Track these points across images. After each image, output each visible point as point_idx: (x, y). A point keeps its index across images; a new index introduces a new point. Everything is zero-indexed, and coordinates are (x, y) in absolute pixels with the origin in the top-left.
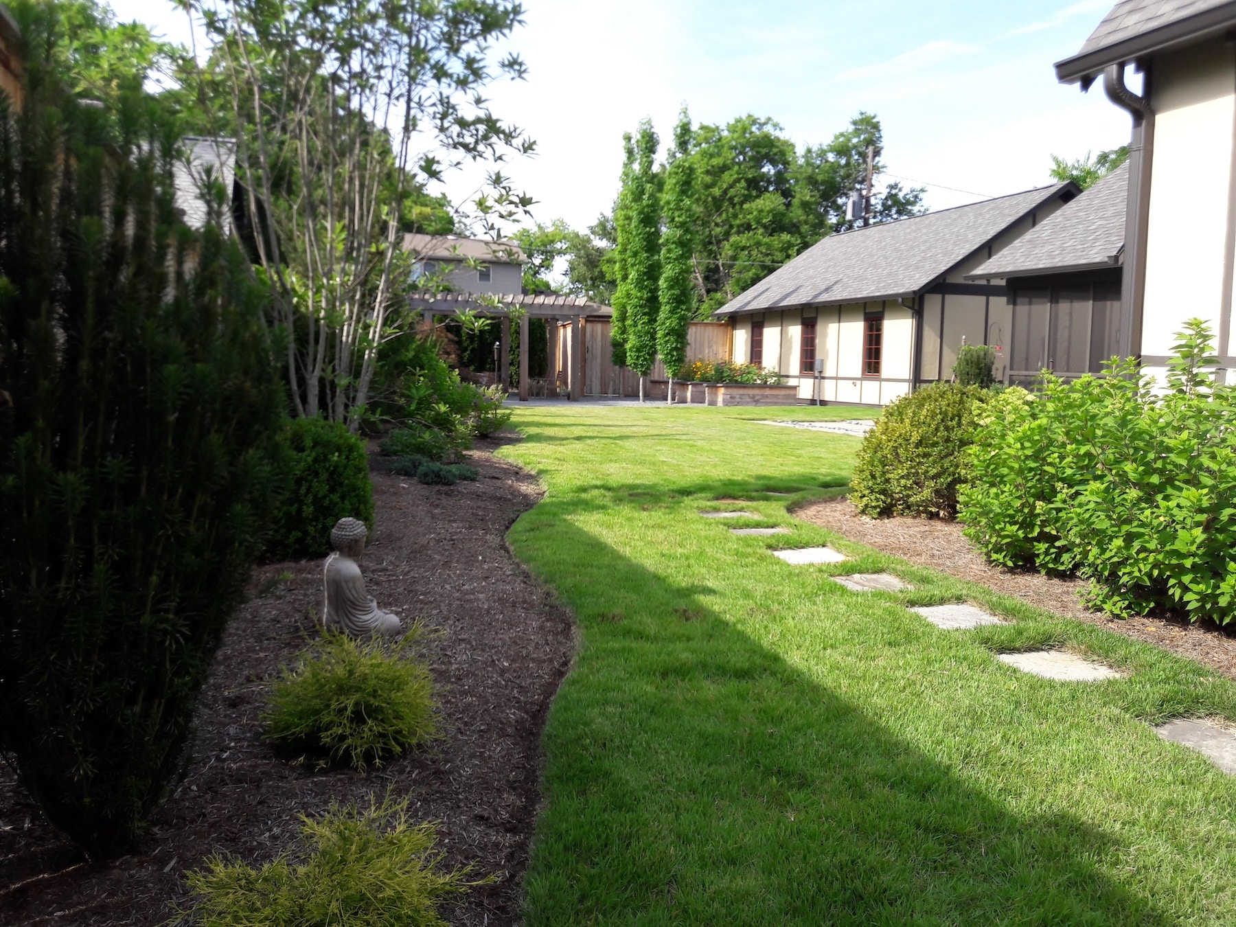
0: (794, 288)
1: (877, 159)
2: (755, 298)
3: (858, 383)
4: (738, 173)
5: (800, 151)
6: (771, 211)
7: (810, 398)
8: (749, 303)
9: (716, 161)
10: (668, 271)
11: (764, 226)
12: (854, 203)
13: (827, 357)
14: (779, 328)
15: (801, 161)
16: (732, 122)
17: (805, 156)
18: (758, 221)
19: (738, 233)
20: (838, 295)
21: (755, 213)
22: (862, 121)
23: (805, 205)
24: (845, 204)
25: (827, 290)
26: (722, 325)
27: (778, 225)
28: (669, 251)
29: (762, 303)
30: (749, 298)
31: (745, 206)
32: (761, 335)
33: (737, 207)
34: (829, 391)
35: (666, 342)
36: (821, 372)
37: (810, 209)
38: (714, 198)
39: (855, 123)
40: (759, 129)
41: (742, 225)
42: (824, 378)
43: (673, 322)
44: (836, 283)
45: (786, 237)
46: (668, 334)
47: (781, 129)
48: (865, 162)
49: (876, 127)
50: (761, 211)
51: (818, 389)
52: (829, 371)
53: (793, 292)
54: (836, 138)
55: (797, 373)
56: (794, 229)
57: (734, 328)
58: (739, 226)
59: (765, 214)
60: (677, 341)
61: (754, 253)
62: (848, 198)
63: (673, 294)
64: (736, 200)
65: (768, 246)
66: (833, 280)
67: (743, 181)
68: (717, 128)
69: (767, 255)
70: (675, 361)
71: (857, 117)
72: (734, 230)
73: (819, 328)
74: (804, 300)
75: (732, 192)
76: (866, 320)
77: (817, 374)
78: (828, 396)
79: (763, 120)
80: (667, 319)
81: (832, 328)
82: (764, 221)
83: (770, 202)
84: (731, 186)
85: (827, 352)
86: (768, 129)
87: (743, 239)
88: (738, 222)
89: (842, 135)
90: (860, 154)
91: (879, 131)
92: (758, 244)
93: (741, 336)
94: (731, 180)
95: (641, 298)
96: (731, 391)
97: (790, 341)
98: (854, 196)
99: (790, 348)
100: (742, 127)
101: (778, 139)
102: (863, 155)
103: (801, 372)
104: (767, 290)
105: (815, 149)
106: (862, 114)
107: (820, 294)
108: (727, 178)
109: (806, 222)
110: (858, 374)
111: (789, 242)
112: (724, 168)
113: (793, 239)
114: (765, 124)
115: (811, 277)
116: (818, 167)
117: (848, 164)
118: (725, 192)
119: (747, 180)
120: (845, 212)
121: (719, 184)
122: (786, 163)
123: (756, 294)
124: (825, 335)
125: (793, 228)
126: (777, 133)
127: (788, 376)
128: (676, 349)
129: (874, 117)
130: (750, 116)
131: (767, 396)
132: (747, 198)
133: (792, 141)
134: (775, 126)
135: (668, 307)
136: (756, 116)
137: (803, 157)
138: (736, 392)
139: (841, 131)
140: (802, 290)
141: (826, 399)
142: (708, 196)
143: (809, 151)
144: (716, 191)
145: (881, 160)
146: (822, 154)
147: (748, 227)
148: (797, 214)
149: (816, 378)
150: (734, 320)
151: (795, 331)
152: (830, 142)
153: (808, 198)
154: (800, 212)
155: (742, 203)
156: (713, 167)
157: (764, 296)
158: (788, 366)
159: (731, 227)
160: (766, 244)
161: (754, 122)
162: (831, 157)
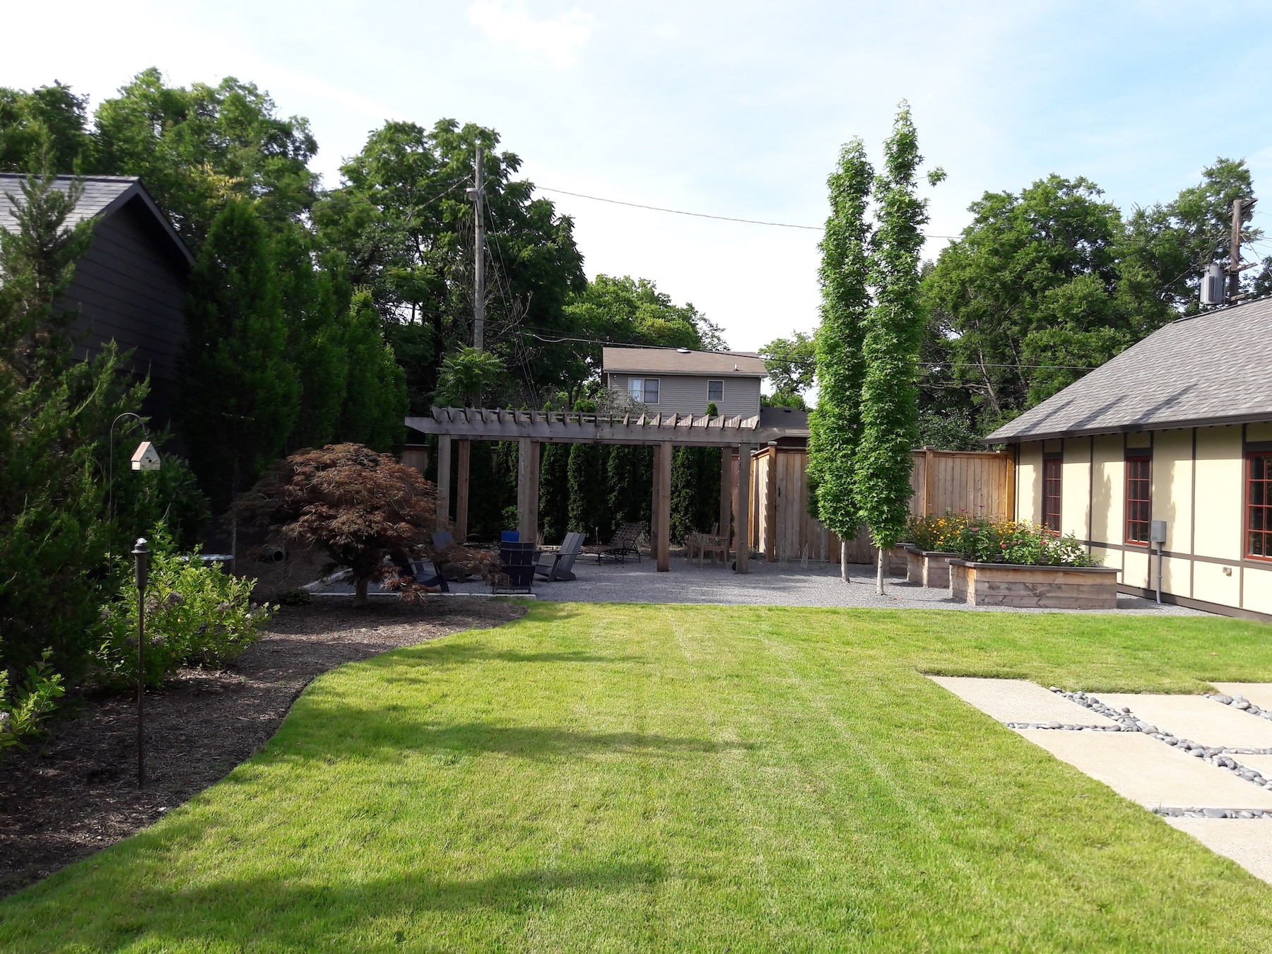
0: (1112, 399)
1: (1246, 224)
2: (1048, 416)
3: (1236, 570)
4: (1037, 250)
5: (1127, 216)
6: (1085, 298)
7: (1143, 585)
8: (1039, 423)
9: (1008, 237)
10: (876, 372)
11: (1077, 319)
12: (1212, 280)
13: (1173, 518)
14: (1088, 465)
15: (1130, 230)
16: (1030, 187)
17: (1134, 223)
18: (1067, 311)
19: (1038, 328)
20: (1188, 410)
21: (1061, 301)
22: (1221, 171)
23: (1136, 289)
24: (1199, 287)
25: (1169, 402)
26: (997, 456)
27: (1095, 316)
28: (876, 339)
29: (1059, 424)
30: (1039, 417)
31: (1047, 293)
32: (1058, 474)
33: (1039, 295)
34: (1178, 580)
35: (871, 489)
36: (1162, 544)
37: (1144, 293)
38: (1004, 285)
39: (1209, 174)
40: (1067, 194)
41: (1045, 319)
42: (1168, 554)
43: (882, 455)
44: (1185, 391)
45: (1108, 332)
46: (873, 475)
47: (1099, 192)
48: (1228, 227)
49: (1244, 177)
50: (1071, 298)
51: (1157, 571)
52: (1178, 542)
53: (1109, 407)
54: (1183, 195)
55: (1119, 541)
56: (1120, 322)
57: (1016, 461)
58: (1039, 320)
59: (1076, 301)
60: (889, 488)
61: (1061, 354)
62: (1201, 275)
63: (882, 410)
64: (1036, 285)
65: (1083, 345)
66: (1180, 387)
67: (1045, 260)
68: (1009, 196)
69: (1080, 357)
70: (886, 521)
71: (1213, 164)
72: (1034, 325)
73: (1156, 466)
74: (1127, 420)
75: (1029, 276)
76: (1247, 455)
77: (1154, 546)
78: (1178, 587)
79: (1072, 182)
80: (872, 450)
81: (1182, 468)
82: (1075, 311)
83: (1085, 284)
84: (1029, 268)
85: (1173, 509)
86: (1081, 192)
87: (1044, 337)
88: (1038, 314)
89: (1192, 192)
90: (1219, 217)
91: (1249, 184)
92: (1067, 342)
93: (1028, 475)
94: (1027, 261)
95: (840, 417)
96: (988, 576)
97: (1107, 486)
98: (1211, 271)
99: (1107, 496)
100: (1045, 194)
101: (1096, 206)
102: (1225, 219)
103: (1126, 539)
104: (1068, 404)
105: (1149, 212)
106: (1221, 162)
107: (1157, 409)
108: (1022, 257)
109: (1138, 311)
110: (1235, 552)
111: (1113, 338)
112: (1019, 244)
113: (1119, 336)
114: (1077, 186)
115: (1142, 383)
116: (1155, 236)
117: (1200, 231)
118: (1020, 276)
119: (1051, 259)
120: (1198, 297)
121: (1011, 266)
122: (1106, 236)
123: (1050, 410)
124: (1169, 479)
125: (1120, 320)
126: (1095, 198)
127: (1104, 545)
128: (888, 500)
129: (1241, 164)
130: (1053, 177)
131: (1059, 587)
132: (1051, 282)
133: (1116, 205)
134: (1091, 188)
135: (873, 432)
136: (1062, 178)
137: (1131, 223)
138: (1001, 578)
139: (1191, 187)
140: (1126, 402)
141: (1175, 591)
142: (995, 282)
143: (1141, 215)
144: (1007, 276)
145: (1253, 224)
146: (1160, 218)
147: (1052, 320)
148: (1125, 300)
149: (1154, 552)
150: (1016, 450)
151: (1115, 471)
152: (1171, 201)
153: (1139, 278)
154: (1127, 298)
155: (1044, 289)
156: (1002, 245)
157: (1062, 413)
158: (1104, 526)
159: (1030, 321)
160: (1079, 341)
161: (1061, 184)
162: (1174, 222)
